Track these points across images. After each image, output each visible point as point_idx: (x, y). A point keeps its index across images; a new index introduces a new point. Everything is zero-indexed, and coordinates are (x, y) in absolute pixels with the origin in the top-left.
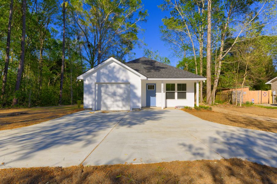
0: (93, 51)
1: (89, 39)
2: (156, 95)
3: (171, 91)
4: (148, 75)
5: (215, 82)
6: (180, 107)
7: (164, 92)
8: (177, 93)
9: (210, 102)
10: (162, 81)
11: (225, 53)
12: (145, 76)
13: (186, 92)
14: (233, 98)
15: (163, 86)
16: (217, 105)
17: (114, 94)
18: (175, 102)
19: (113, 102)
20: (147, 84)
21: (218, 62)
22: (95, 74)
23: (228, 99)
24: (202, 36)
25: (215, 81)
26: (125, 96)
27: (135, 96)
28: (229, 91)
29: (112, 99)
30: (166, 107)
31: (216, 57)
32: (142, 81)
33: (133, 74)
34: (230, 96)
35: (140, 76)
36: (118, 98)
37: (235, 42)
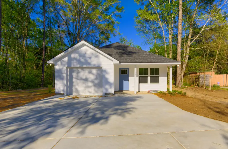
0: (74, 39)
1: (70, 28)
2: (129, 79)
3: (144, 75)
4: (121, 60)
5: (183, 67)
6: (153, 91)
7: (137, 77)
8: (150, 77)
9: (180, 86)
10: (135, 66)
11: (193, 40)
12: (118, 60)
13: (158, 77)
14: (200, 81)
15: (136, 71)
16: (186, 88)
17: (86, 80)
18: (148, 86)
20: (120, 69)
21: (186, 49)
22: (66, 59)
23: (195, 83)
24: (172, 24)
25: (183, 65)
26: (96, 82)
27: (107, 82)
28: (196, 74)
29: (84, 85)
30: (139, 91)
31: (185, 43)
32: (115, 65)
33: (106, 58)
34: (197, 80)
35: (112, 60)
37: (202, 30)
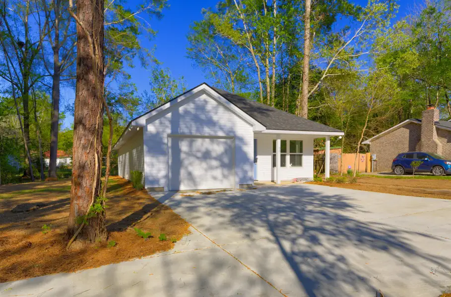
2: (257, 159)
8: (289, 156)
10: (278, 136)
12: (263, 125)
15: (280, 145)
19: (206, 170)
34: (320, 162)
35: (252, 125)
36: (215, 163)
37: (324, 76)
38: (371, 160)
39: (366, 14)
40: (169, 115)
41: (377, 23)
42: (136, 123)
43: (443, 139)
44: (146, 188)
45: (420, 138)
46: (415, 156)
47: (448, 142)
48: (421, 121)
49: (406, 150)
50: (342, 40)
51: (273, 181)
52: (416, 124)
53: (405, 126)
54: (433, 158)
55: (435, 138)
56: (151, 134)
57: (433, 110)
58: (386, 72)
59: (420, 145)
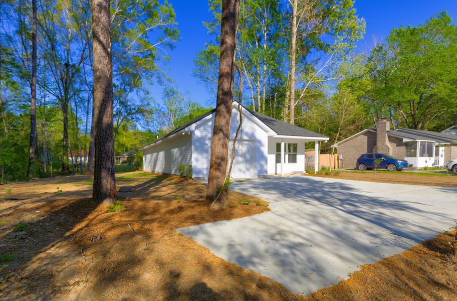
8: (288, 155)
10: (283, 140)
13: (297, 155)
15: (283, 146)
26: (248, 156)
35: (266, 132)
36: (240, 159)
37: (302, 95)
38: (338, 160)
39: (333, 50)
40: (210, 123)
41: (341, 57)
42: (189, 129)
43: (393, 143)
44: (193, 177)
45: (376, 143)
46: (374, 157)
47: (397, 146)
48: (376, 130)
49: (365, 152)
50: (315, 68)
51: (276, 174)
52: (372, 132)
53: (365, 134)
54: (387, 158)
55: (388, 143)
56: (198, 137)
57: (385, 122)
58: (349, 93)
59: (376, 149)
